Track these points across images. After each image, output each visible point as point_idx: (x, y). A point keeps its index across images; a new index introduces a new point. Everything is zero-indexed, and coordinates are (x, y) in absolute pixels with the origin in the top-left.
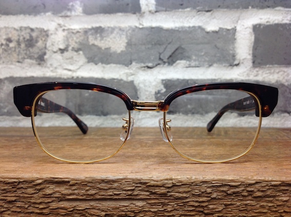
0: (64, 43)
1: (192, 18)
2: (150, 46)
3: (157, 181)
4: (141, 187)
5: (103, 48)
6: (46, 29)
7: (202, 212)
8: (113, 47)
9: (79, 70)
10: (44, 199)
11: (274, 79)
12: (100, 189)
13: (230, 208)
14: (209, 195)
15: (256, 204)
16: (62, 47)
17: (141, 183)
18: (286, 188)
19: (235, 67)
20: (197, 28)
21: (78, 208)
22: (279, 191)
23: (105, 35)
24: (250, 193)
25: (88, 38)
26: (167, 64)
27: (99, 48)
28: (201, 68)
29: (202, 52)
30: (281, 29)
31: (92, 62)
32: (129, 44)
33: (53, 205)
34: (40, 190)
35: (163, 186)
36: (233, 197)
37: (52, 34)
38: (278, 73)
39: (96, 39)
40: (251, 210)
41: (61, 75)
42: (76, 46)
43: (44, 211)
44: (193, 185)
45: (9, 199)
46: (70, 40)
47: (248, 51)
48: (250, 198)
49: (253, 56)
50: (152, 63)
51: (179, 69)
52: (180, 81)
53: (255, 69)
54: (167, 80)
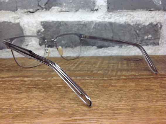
11: (123, 20)
28: (70, 12)
38: (126, 16)
49: (107, 3)
50: (33, 9)
51: (54, 13)
52: (55, 22)
53: (109, 13)
54: (44, 22)
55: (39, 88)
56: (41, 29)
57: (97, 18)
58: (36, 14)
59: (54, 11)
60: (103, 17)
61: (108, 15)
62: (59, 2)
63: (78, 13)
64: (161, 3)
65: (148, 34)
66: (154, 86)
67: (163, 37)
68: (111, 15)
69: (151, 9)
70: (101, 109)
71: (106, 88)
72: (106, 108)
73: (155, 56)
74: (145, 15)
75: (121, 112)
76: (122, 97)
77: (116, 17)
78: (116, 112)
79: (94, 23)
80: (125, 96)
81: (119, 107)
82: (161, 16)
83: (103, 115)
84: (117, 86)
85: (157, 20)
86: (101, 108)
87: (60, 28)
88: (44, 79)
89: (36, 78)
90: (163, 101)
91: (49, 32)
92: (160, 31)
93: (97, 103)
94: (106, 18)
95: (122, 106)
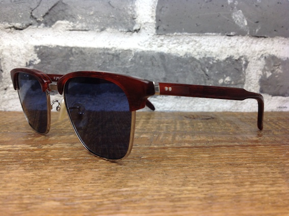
11: (183, 51)
49: (156, 20)
50: (21, 23)
51: (60, 32)
52: (60, 48)
53: (159, 37)
54: (41, 47)
55: (25, 163)
56: (35, 60)
57: (139, 45)
58: (27, 33)
59: (60, 28)
60: (148, 42)
61: (157, 41)
62: (70, 13)
63: (104, 34)
64: (246, 24)
65: (225, 76)
66: (242, 158)
67: (250, 80)
68: (162, 40)
69: (230, 33)
70: (150, 200)
71: (156, 161)
72: (159, 197)
73: (237, 112)
74: (220, 43)
75: (188, 204)
76: (187, 178)
77: (171, 45)
78: (178, 204)
79: (133, 53)
80: (193, 176)
81: (184, 196)
82: (247, 46)
83: (153, 209)
84: (176, 160)
85: (240, 52)
86: (148, 197)
87: (71, 58)
88: (36, 148)
89: (19, 146)
90: (264, 184)
91: (49, 66)
92: (245, 71)
93: (140, 189)
94: (153, 45)
95: (189, 194)
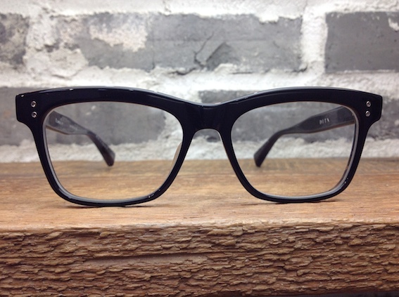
0: (53, 36)
1: (241, 3)
2: (181, 42)
3: (222, 228)
4: (199, 237)
5: (112, 45)
6: (24, 16)
7: (282, 267)
8: (126, 42)
9: (75, 77)
10: (62, 259)
12: (143, 242)
13: (319, 261)
14: (291, 245)
15: (353, 254)
16: (49, 42)
17: (200, 232)
18: (392, 233)
19: (301, 73)
20: (248, 17)
21: (111, 270)
22: (383, 237)
23: (114, 25)
24: (346, 240)
25: (88, 29)
26: (205, 69)
27: (106, 45)
29: (255, 52)
30: (365, 20)
31: (96, 64)
32: (150, 39)
33: (77, 268)
34: (55, 247)
35: (230, 235)
36: (323, 247)
37: (33, 23)
39: (101, 30)
40: (346, 263)
41: (48, 84)
42: (71, 41)
43: (62, 277)
44: (270, 232)
45: (10, 261)
46: (62, 33)
47: (318, 51)
48: (345, 247)
